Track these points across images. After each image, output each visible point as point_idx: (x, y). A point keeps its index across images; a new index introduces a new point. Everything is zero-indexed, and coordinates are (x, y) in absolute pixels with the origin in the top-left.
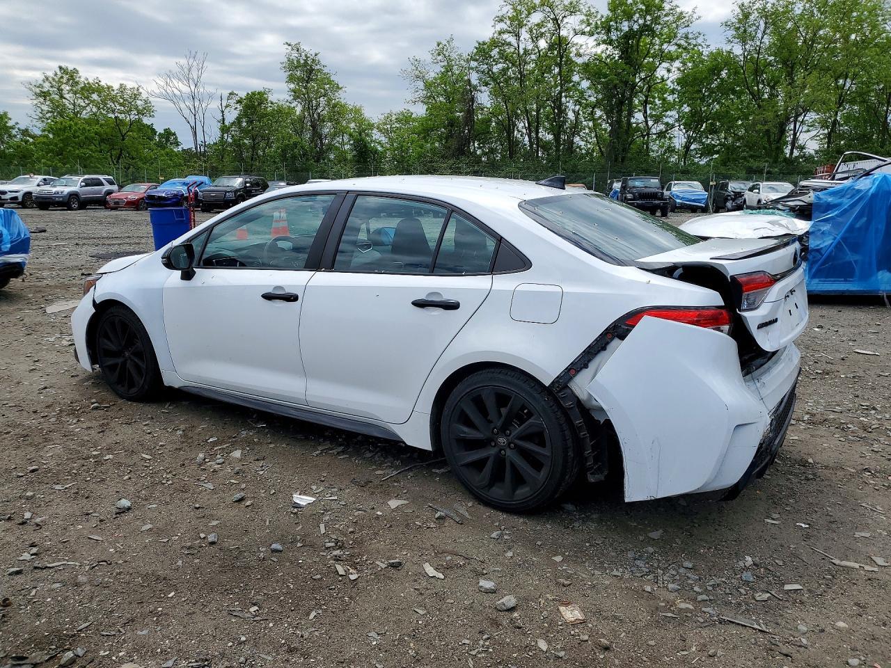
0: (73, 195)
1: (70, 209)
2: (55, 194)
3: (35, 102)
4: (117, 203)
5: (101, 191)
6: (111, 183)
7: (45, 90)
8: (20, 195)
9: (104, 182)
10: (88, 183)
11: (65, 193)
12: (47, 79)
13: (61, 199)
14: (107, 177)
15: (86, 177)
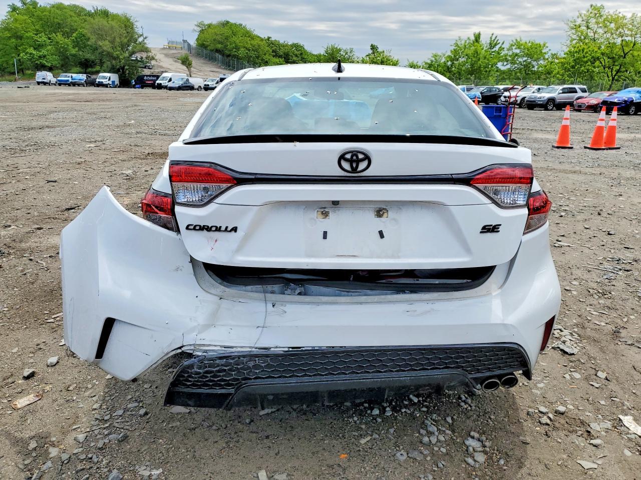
0: (551, 100)
1: (546, 109)
2: (539, 98)
3: (569, 33)
4: (580, 106)
5: (574, 96)
6: (584, 91)
7: (577, 24)
8: (519, 99)
9: (578, 90)
10: (565, 91)
11: (546, 98)
12: (581, 15)
13: (542, 103)
14: (582, 86)
15: (565, 86)
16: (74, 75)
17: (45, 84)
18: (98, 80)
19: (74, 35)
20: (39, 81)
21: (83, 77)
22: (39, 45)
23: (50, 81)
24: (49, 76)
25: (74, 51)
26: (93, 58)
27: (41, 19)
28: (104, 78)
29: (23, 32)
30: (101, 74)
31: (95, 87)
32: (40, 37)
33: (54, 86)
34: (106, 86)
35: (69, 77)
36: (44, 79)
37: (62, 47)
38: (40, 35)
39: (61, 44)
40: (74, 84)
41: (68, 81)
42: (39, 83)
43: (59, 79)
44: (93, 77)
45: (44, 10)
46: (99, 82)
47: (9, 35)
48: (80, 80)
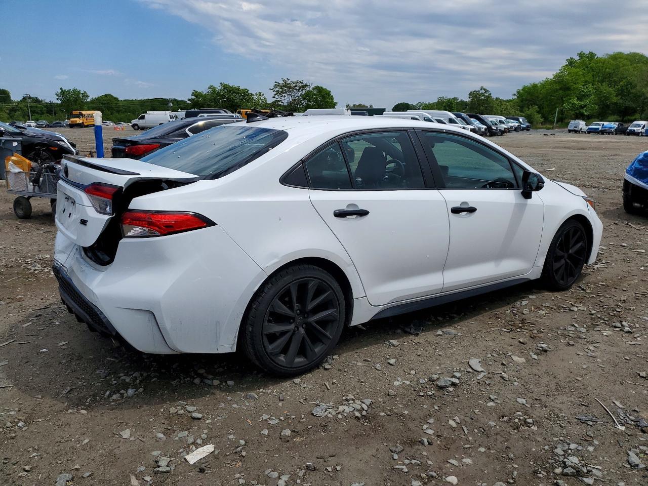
16: (606, 123)
17: (576, 132)
18: (629, 128)
19: (621, 83)
20: (570, 129)
21: (614, 125)
22: (584, 96)
23: (581, 129)
24: (582, 124)
25: (615, 100)
26: (633, 105)
27: (593, 71)
28: (639, 126)
29: (572, 84)
30: (635, 122)
31: (625, 135)
32: (587, 88)
33: (584, 134)
34: (637, 134)
35: (600, 125)
36: (576, 127)
37: (604, 96)
38: (587, 86)
39: (604, 93)
40: (603, 132)
41: (598, 129)
42: (570, 131)
43: (589, 127)
44: (625, 125)
45: (599, 60)
46: (630, 130)
47: (558, 87)
48: (610, 128)
